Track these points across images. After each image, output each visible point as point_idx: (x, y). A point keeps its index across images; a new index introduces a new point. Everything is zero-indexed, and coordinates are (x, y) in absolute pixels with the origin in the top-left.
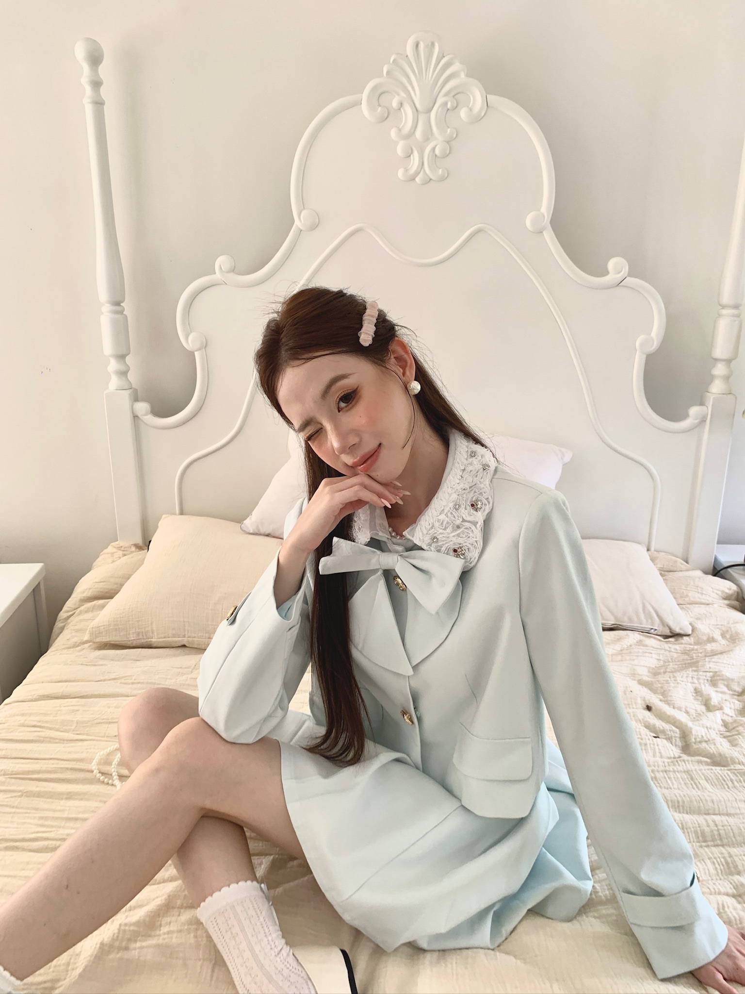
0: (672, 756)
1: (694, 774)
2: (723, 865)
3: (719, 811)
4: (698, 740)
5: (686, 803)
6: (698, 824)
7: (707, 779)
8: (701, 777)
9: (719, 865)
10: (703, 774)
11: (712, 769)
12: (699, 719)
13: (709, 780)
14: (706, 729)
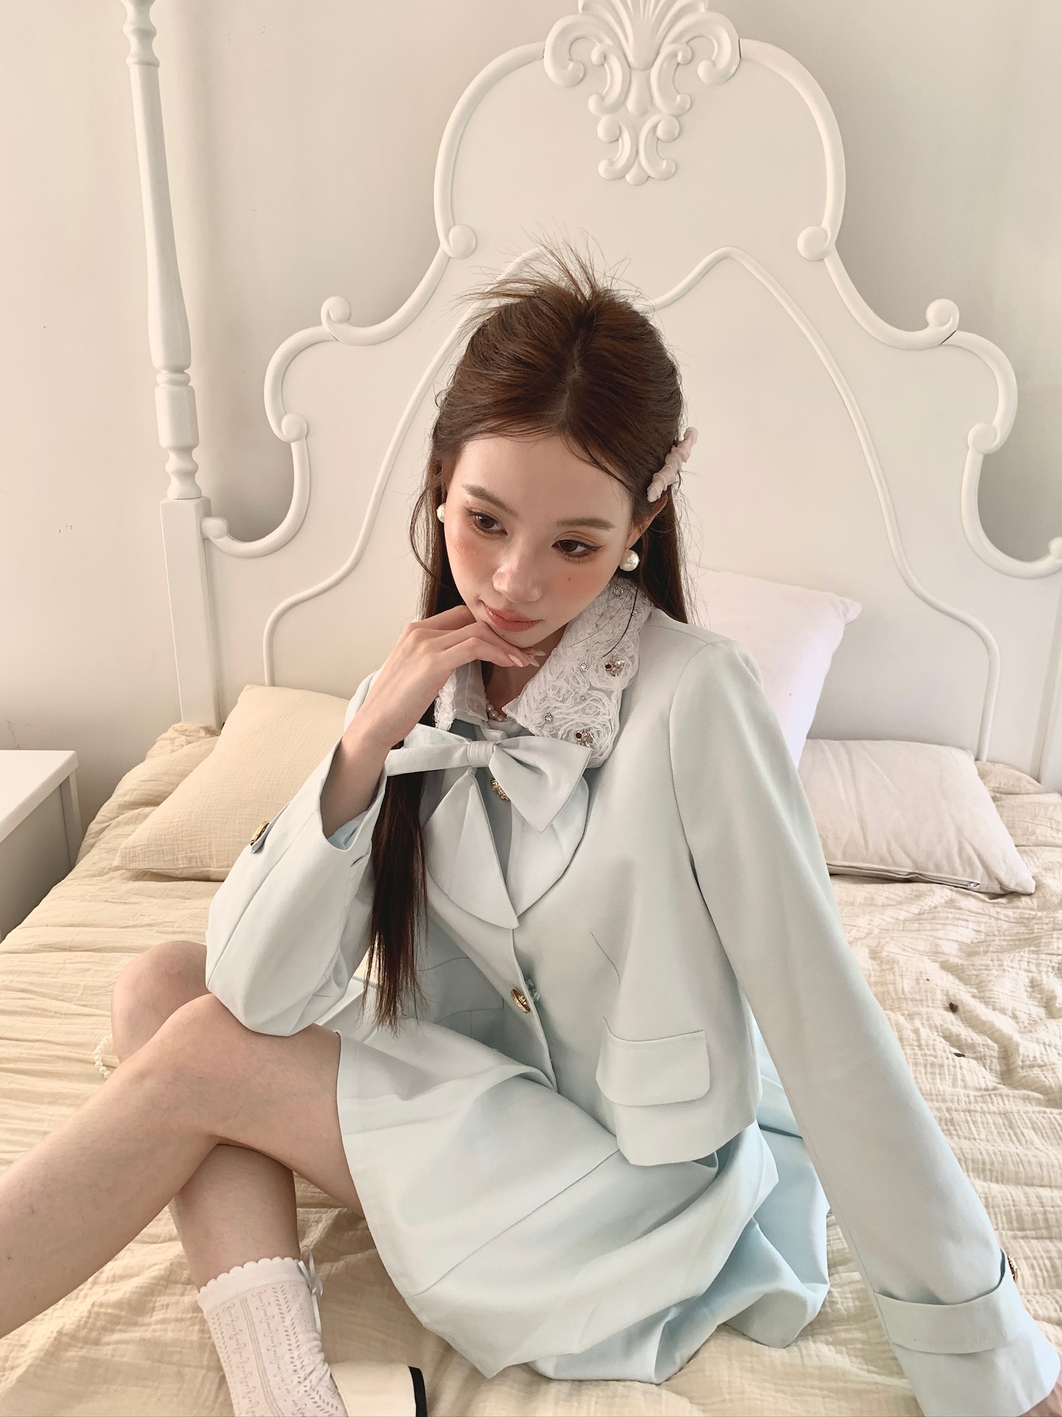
0: (984, 1086)
1: (1015, 1119)
2: (1047, 1271)
3: (1050, 1181)
4: (1028, 1063)
5: (996, 1165)
6: (1013, 1201)
7: (1036, 1127)
8: (1025, 1123)
9: (1041, 1270)
10: (1030, 1119)
11: (1045, 1113)
12: (1032, 1029)
13: (1041, 1131)
14: (1042, 1045)
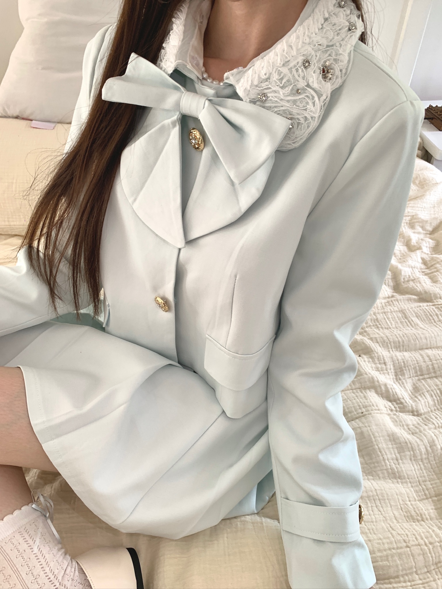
0: (387, 296)
1: (407, 313)
2: (439, 397)
3: (431, 346)
4: (406, 279)
5: (405, 342)
6: (417, 361)
7: (418, 315)
8: (412, 314)
9: (436, 396)
10: (414, 311)
11: (420, 306)
12: (405, 260)
13: (420, 317)
14: (411, 269)
